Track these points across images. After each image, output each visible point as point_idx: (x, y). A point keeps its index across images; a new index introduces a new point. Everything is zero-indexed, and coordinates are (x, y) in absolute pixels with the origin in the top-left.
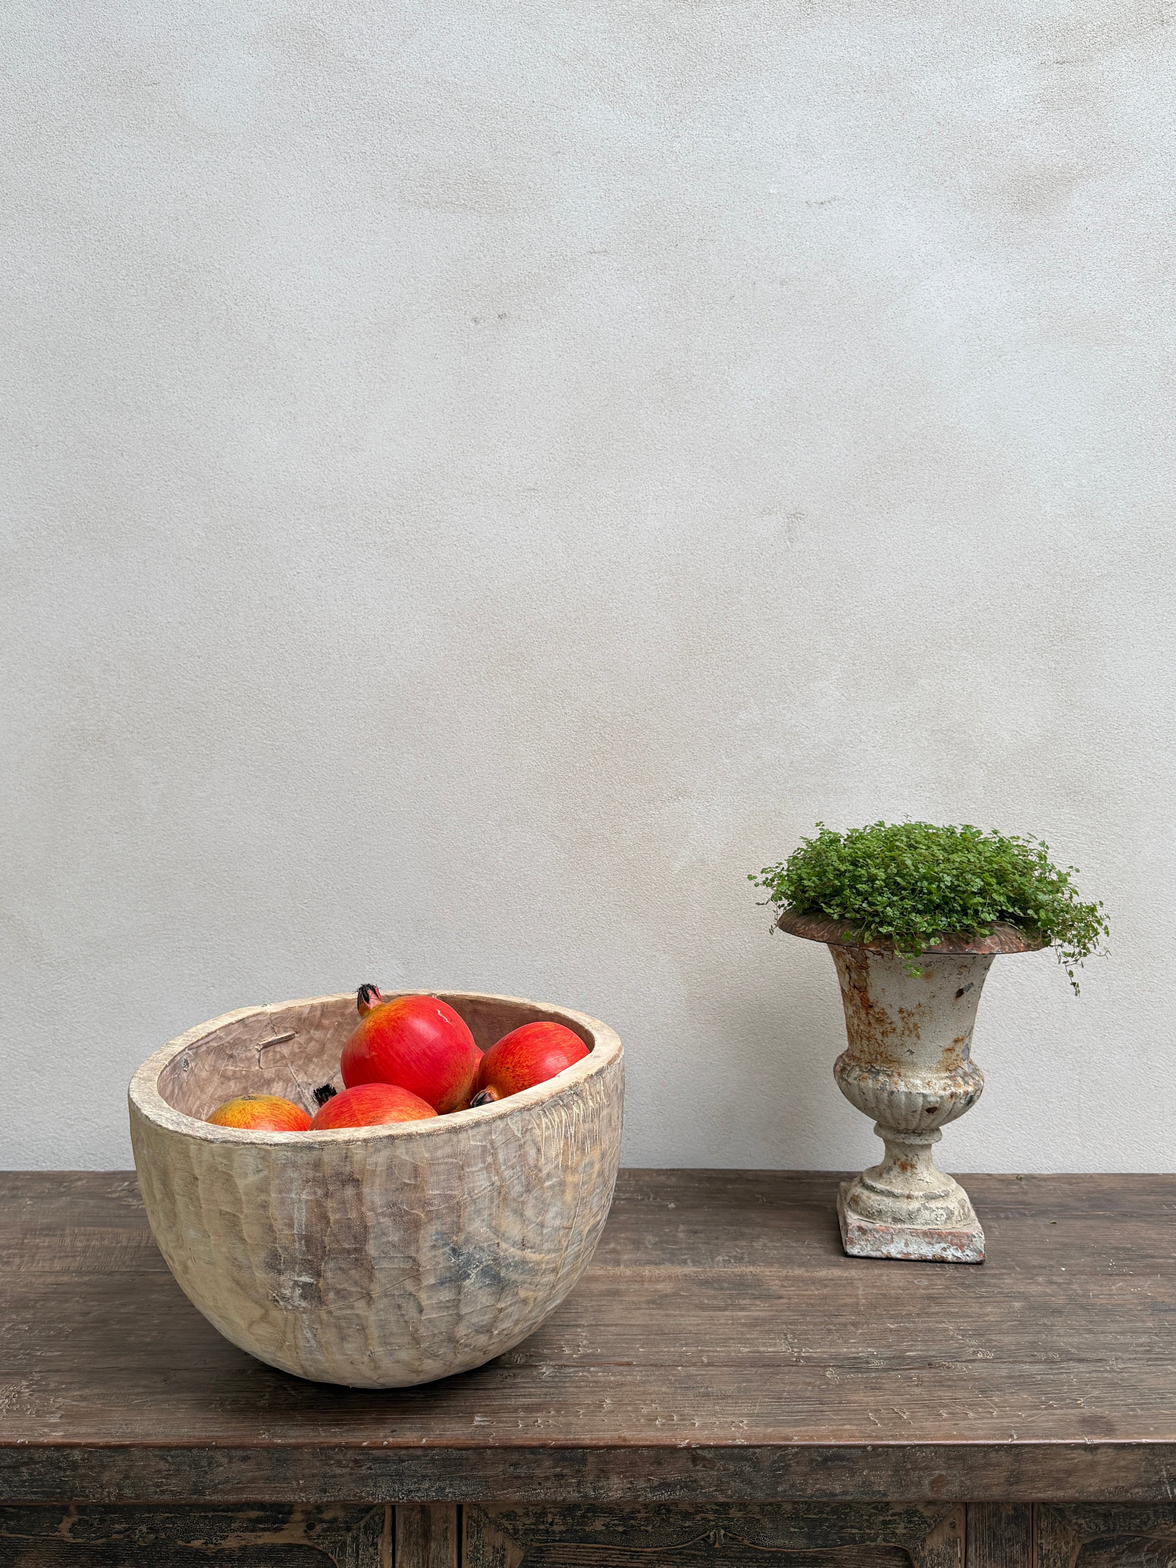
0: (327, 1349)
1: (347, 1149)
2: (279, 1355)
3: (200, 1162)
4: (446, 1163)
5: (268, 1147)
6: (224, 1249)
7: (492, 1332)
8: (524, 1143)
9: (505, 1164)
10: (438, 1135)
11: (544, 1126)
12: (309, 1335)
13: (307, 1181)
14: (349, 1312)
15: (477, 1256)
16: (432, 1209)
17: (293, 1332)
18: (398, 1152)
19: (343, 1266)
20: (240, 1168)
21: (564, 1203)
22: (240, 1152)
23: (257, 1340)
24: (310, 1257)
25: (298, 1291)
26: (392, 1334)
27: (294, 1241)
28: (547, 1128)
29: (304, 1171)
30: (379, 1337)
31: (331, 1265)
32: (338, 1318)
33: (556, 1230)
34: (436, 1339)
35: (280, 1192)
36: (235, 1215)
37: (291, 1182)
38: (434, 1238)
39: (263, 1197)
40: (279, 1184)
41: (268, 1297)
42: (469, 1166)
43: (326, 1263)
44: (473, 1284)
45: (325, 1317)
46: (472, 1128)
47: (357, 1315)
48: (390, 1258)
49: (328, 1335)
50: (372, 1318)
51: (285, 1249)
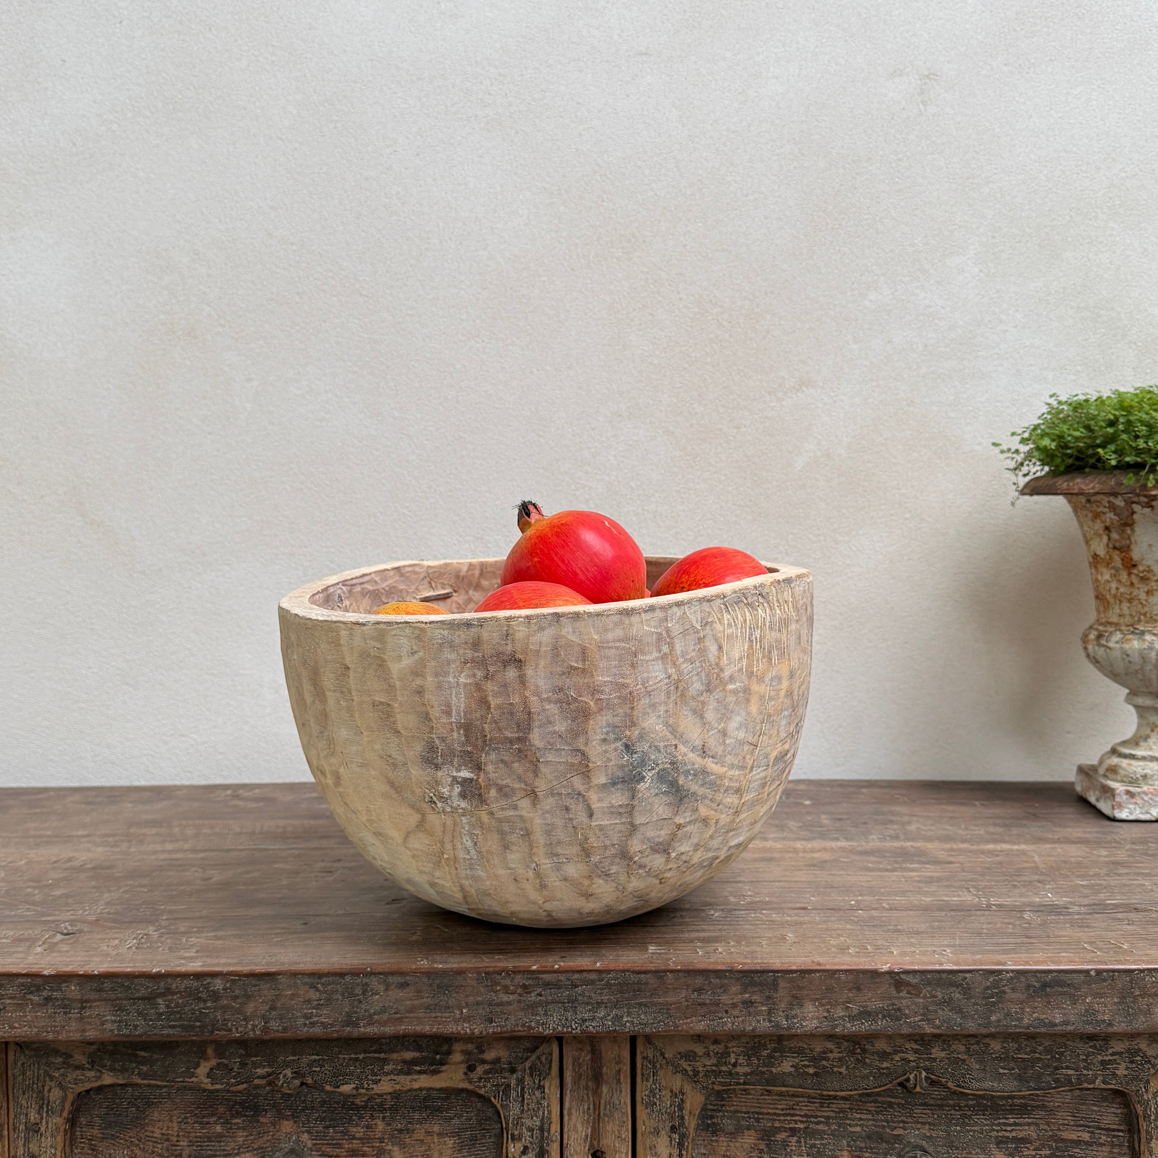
0: (488, 861)
1: (508, 626)
2: (438, 874)
3: (352, 648)
4: (617, 648)
5: (423, 625)
6: (378, 746)
7: (669, 853)
8: (704, 637)
9: (683, 656)
10: (608, 616)
11: (726, 622)
12: (469, 844)
13: (465, 663)
14: (512, 813)
15: (653, 757)
16: (602, 697)
17: (452, 841)
18: (564, 632)
19: (505, 758)
20: (394, 650)
21: (749, 714)
22: (394, 632)
23: (414, 856)
24: (469, 749)
25: (457, 789)
26: (559, 842)
27: (452, 730)
28: (729, 625)
29: (461, 651)
30: (546, 845)
31: (493, 756)
32: (500, 821)
33: (741, 743)
34: (608, 853)
35: (437, 675)
36: (389, 705)
37: (449, 664)
38: (604, 730)
39: (418, 682)
40: (435, 667)
41: (425, 798)
42: (643, 653)
43: (487, 754)
44: (648, 789)
45: (486, 819)
46: (646, 611)
47: (521, 817)
48: (557, 750)
49: (490, 843)
50: (538, 821)
51: (443, 740)
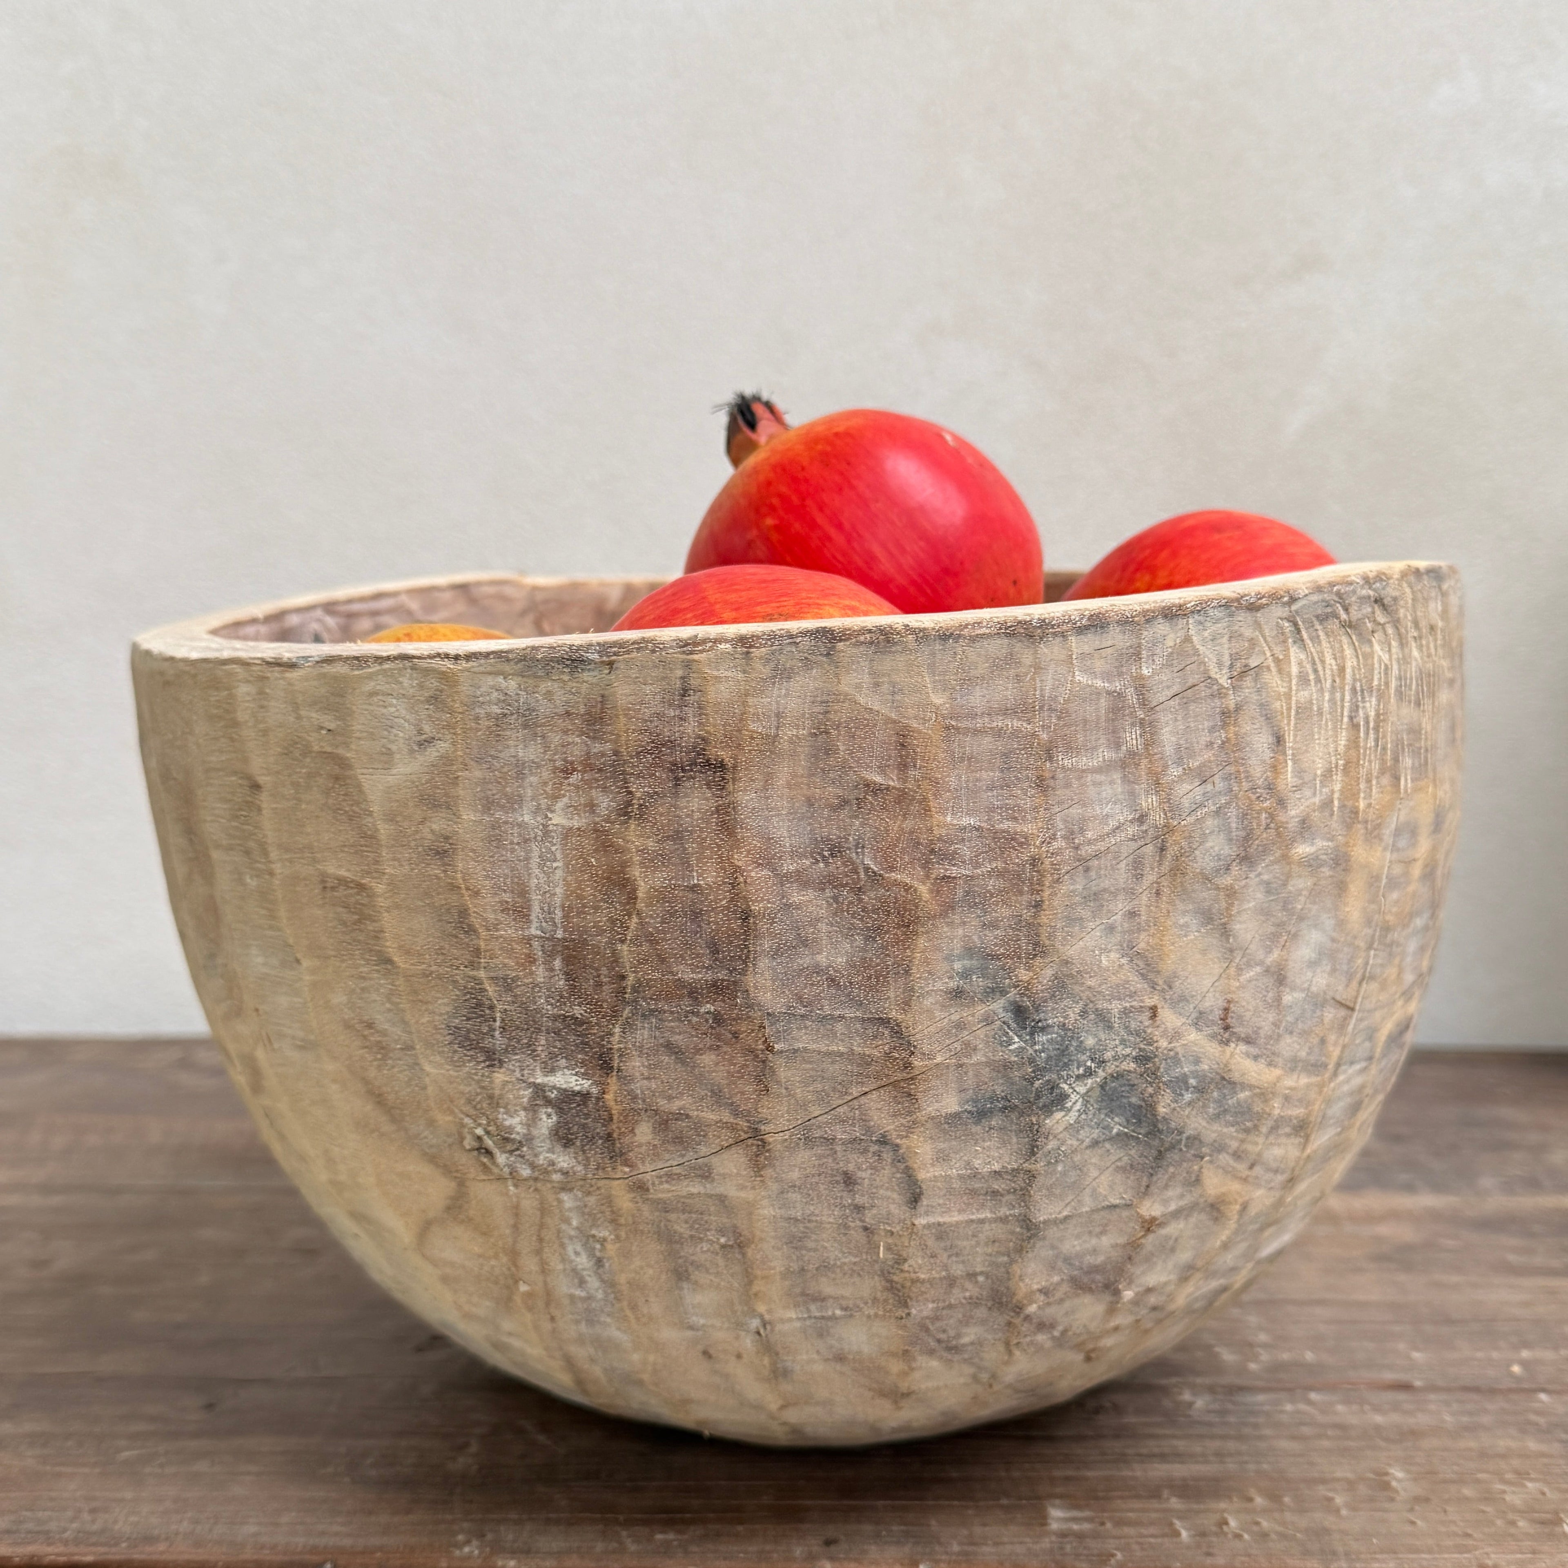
0: (634, 1308)
1: (688, 665)
2: (507, 1325)
3: (265, 732)
4: (999, 733)
5: (449, 664)
6: (338, 998)
7: (1117, 1293)
8: (1238, 708)
9: (1179, 761)
10: (974, 639)
11: (1295, 670)
12: (583, 1261)
13: (567, 771)
14: (696, 1188)
15: (1090, 1042)
16: (954, 871)
17: (538, 1252)
18: (846, 684)
19: (678, 1039)
20: (372, 736)
21: (1341, 924)
22: (369, 686)
23: (445, 1280)
24: (578, 1011)
25: (547, 1120)
26: (825, 1267)
27: (531, 960)
28: (1303, 679)
29: (556, 739)
30: (787, 1274)
31: (643, 1034)
32: (664, 1207)
33: (1319, 1001)
34: (957, 1296)
35: (488, 805)
36: (361, 887)
37: (520, 775)
38: (958, 966)
39: (438, 824)
40: (484, 782)
41: (462, 1139)
42: (1070, 749)
43: (628, 1026)
44: (1074, 1128)
45: (625, 1201)
46: (1081, 630)
47: (722, 1199)
48: (823, 1019)
49: (637, 1262)
50: (767, 1210)
51: (507, 984)
